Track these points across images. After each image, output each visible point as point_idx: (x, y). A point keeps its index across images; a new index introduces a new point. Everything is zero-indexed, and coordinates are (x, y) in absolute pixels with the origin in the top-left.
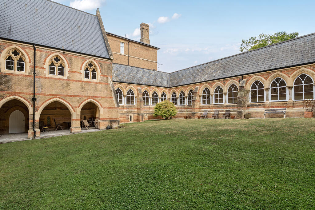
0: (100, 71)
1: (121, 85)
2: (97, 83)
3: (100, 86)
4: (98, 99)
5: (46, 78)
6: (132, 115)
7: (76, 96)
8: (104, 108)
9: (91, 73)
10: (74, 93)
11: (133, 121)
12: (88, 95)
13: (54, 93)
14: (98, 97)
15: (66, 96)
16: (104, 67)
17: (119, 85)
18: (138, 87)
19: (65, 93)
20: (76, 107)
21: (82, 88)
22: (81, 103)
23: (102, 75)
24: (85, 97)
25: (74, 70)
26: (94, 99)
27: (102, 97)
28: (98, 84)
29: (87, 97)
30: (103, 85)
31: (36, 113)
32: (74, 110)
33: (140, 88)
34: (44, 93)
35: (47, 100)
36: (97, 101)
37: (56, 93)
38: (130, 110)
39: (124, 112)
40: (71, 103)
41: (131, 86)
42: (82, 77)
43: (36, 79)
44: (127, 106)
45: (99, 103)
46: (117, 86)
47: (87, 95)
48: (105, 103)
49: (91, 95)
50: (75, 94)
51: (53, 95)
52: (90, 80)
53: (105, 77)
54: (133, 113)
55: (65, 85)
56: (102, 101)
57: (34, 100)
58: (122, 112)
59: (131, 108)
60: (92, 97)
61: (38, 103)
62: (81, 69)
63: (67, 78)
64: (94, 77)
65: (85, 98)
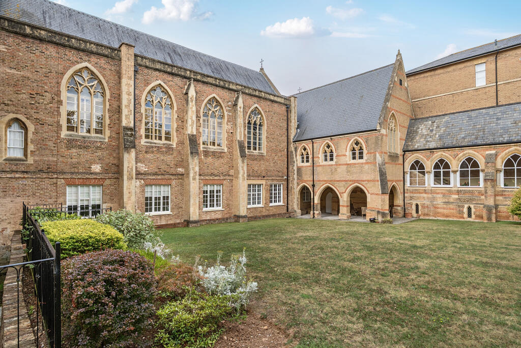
0: (366, 148)
1: (444, 154)
2: (362, 164)
3: (366, 167)
4: (364, 183)
5: (320, 166)
6: (472, 206)
7: (342, 181)
8: (372, 194)
9: (357, 153)
10: (340, 178)
11: (475, 219)
12: (354, 179)
13: (325, 179)
14: (364, 181)
15: (335, 181)
16: (370, 142)
17: (440, 153)
18: (487, 150)
19: (333, 179)
20: (343, 193)
21: (348, 172)
22: (347, 189)
23: (368, 153)
24: (350, 181)
25: (340, 154)
26: (360, 184)
27: (368, 181)
28: (364, 165)
29: (353, 181)
30: (370, 165)
31: (315, 197)
32: (341, 195)
33: (493, 152)
34: (319, 179)
35: (322, 186)
36: (364, 186)
37: (327, 179)
38: (467, 196)
39: (452, 200)
40: (338, 188)
41: (470, 152)
42: (348, 159)
43: (315, 168)
44: (460, 189)
45: (365, 187)
46: (437, 156)
47: (352, 179)
48: (373, 188)
49: (357, 179)
50: (342, 179)
51: (325, 181)
52: (358, 161)
53: (372, 155)
54: (473, 202)
55: (333, 170)
56: (369, 185)
57: (313, 186)
58: (447, 200)
59: (472, 192)
60: (357, 181)
61: (316, 189)
62: (346, 151)
63: (334, 164)
64: (361, 158)
65: (351, 183)
